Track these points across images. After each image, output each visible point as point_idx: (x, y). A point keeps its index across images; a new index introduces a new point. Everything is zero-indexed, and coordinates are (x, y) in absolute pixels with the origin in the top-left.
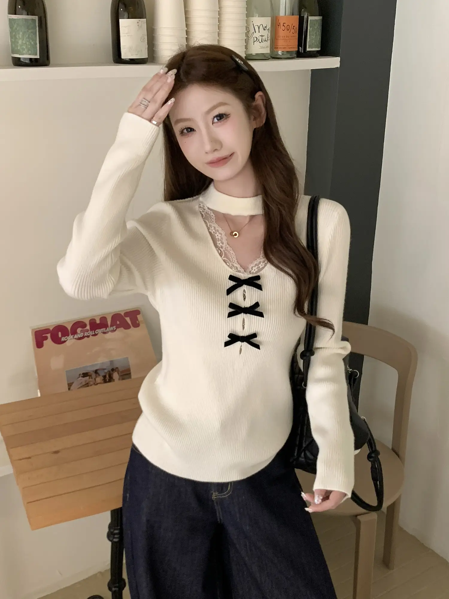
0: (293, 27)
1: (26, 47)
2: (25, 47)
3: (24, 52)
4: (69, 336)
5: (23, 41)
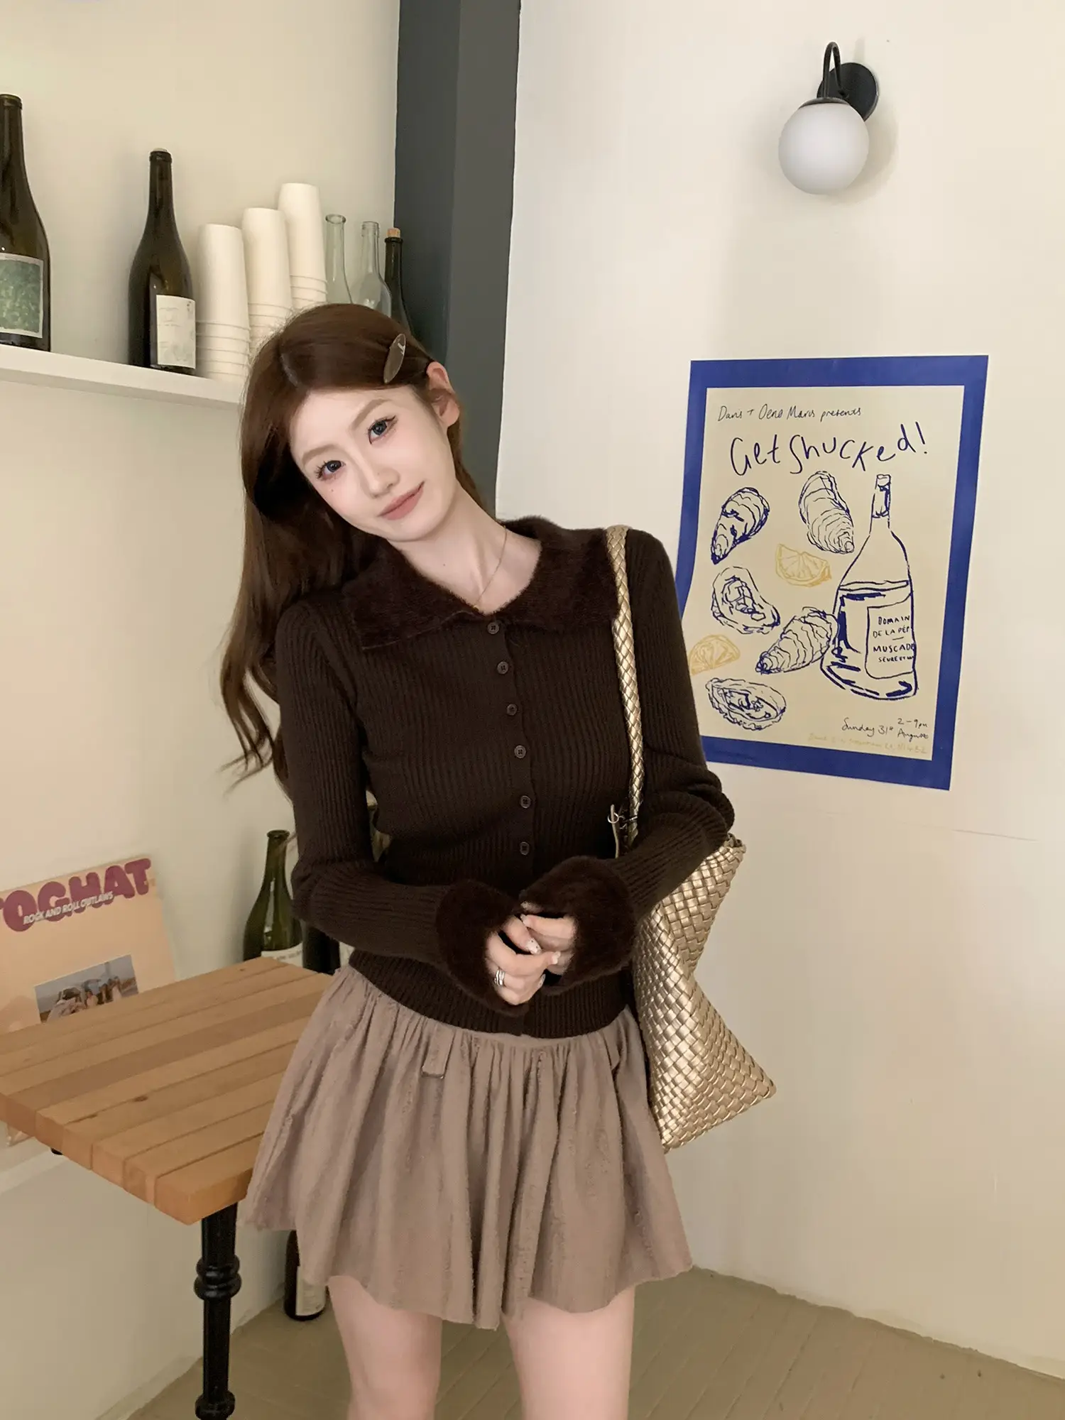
4: (37, 914)
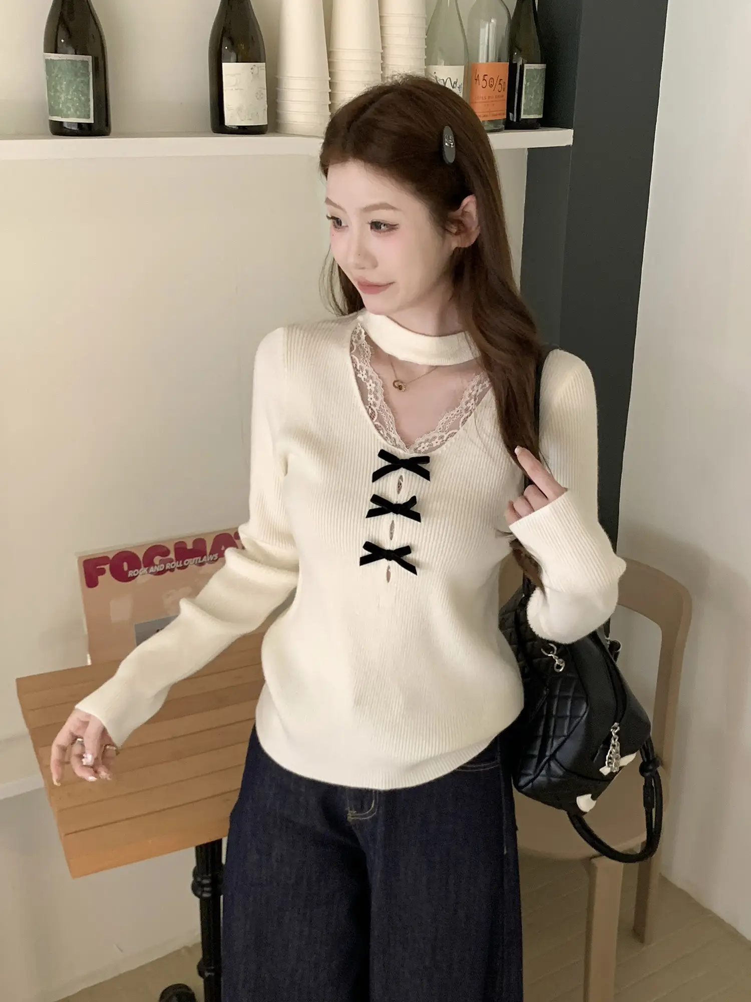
0: (500, 82)
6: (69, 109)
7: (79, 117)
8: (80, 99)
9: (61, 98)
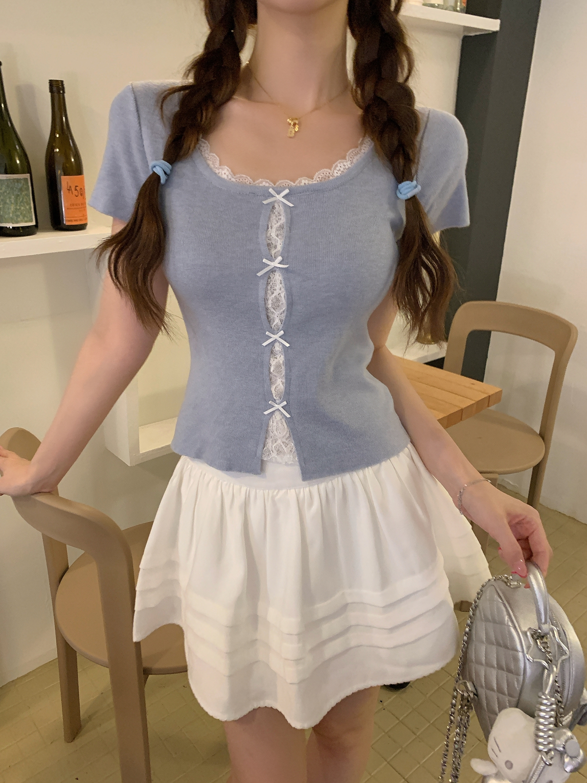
1: (21, 213)
2: (19, 213)
3: (19, 219)
5: (16, 206)
6: (18, 216)
7: (26, 222)
8: (26, 207)
9: (11, 209)
